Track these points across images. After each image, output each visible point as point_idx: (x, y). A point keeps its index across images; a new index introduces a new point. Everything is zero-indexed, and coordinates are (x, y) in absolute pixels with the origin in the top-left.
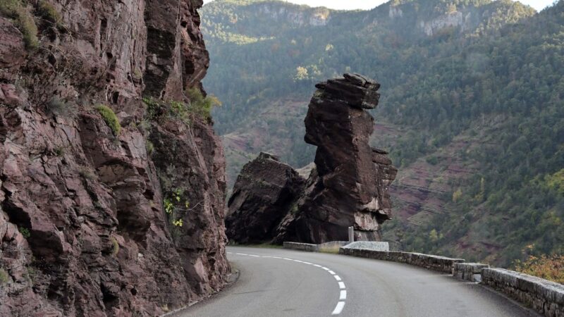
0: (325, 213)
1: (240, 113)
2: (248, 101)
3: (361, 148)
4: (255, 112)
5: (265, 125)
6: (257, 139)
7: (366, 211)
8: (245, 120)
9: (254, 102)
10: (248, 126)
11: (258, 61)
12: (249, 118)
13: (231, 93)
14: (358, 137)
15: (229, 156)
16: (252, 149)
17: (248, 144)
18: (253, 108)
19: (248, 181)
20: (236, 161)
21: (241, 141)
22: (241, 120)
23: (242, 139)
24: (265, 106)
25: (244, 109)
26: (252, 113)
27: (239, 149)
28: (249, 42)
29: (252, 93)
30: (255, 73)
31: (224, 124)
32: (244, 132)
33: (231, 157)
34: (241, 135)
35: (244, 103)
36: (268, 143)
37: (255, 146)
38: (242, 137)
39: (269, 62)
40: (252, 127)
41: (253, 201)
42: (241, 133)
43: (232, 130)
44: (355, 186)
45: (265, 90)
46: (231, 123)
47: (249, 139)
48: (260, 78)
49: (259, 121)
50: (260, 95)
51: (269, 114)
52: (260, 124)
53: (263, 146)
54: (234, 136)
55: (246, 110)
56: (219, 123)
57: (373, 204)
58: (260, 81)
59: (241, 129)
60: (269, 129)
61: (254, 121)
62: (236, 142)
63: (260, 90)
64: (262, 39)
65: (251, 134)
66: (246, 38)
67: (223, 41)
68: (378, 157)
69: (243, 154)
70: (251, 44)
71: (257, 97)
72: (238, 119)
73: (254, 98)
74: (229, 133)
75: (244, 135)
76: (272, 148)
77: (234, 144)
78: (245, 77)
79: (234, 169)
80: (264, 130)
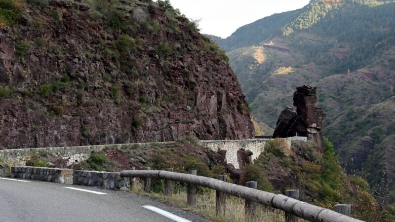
0: (298, 128)
1: (370, 54)
2: (376, 46)
3: (309, 108)
4: (380, 53)
5: (386, 62)
6: (381, 72)
7: (311, 128)
8: (373, 59)
9: (380, 47)
10: (375, 63)
11: (384, 18)
12: (377, 57)
13: (364, 40)
14: (308, 104)
15: (360, 84)
16: (377, 79)
17: (374, 76)
18: (379, 51)
19: (282, 116)
20: (365, 87)
21: (369, 74)
22: (370, 59)
23: (370, 72)
24: (387, 49)
25: (373, 51)
26: (378, 54)
27: (368, 79)
28: (378, 5)
29: (379, 40)
30: (382, 26)
31: (359, 62)
32: (372, 67)
33: (362, 85)
34: (370, 70)
35: (374, 47)
36: (388, 75)
37: (379, 77)
38: (371, 71)
39: (391, 18)
40: (378, 64)
41: (282, 124)
42: (370, 68)
43: (364, 66)
44: (306, 120)
45: (389, 38)
46: (364, 62)
47: (375, 72)
48: (385, 30)
49: (382, 60)
50: (385, 41)
51: (390, 54)
52: (383, 61)
53: (385, 77)
54: (365, 70)
55: (375, 52)
56: (355, 61)
57: (314, 125)
58: (384, 32)
59: (370, 65)
60: (390, 66)
61: (379, 60)
62: (366, 74)
63: (385, 38)
64: (387, 2)
65: (376, 69)
66: (376, 2)
67: (360, 4)
68: (316, 110)
69: (370, 83)
70: (380, 6)
71: (383, 43)
72: (368, 59)
73: (380, 43)
74: (362, 68)
75: (372, 69)
76: (391, 78)
77: (365, 76)
78: (374, 29)
79: (364, 93)
80: (386, 66)
